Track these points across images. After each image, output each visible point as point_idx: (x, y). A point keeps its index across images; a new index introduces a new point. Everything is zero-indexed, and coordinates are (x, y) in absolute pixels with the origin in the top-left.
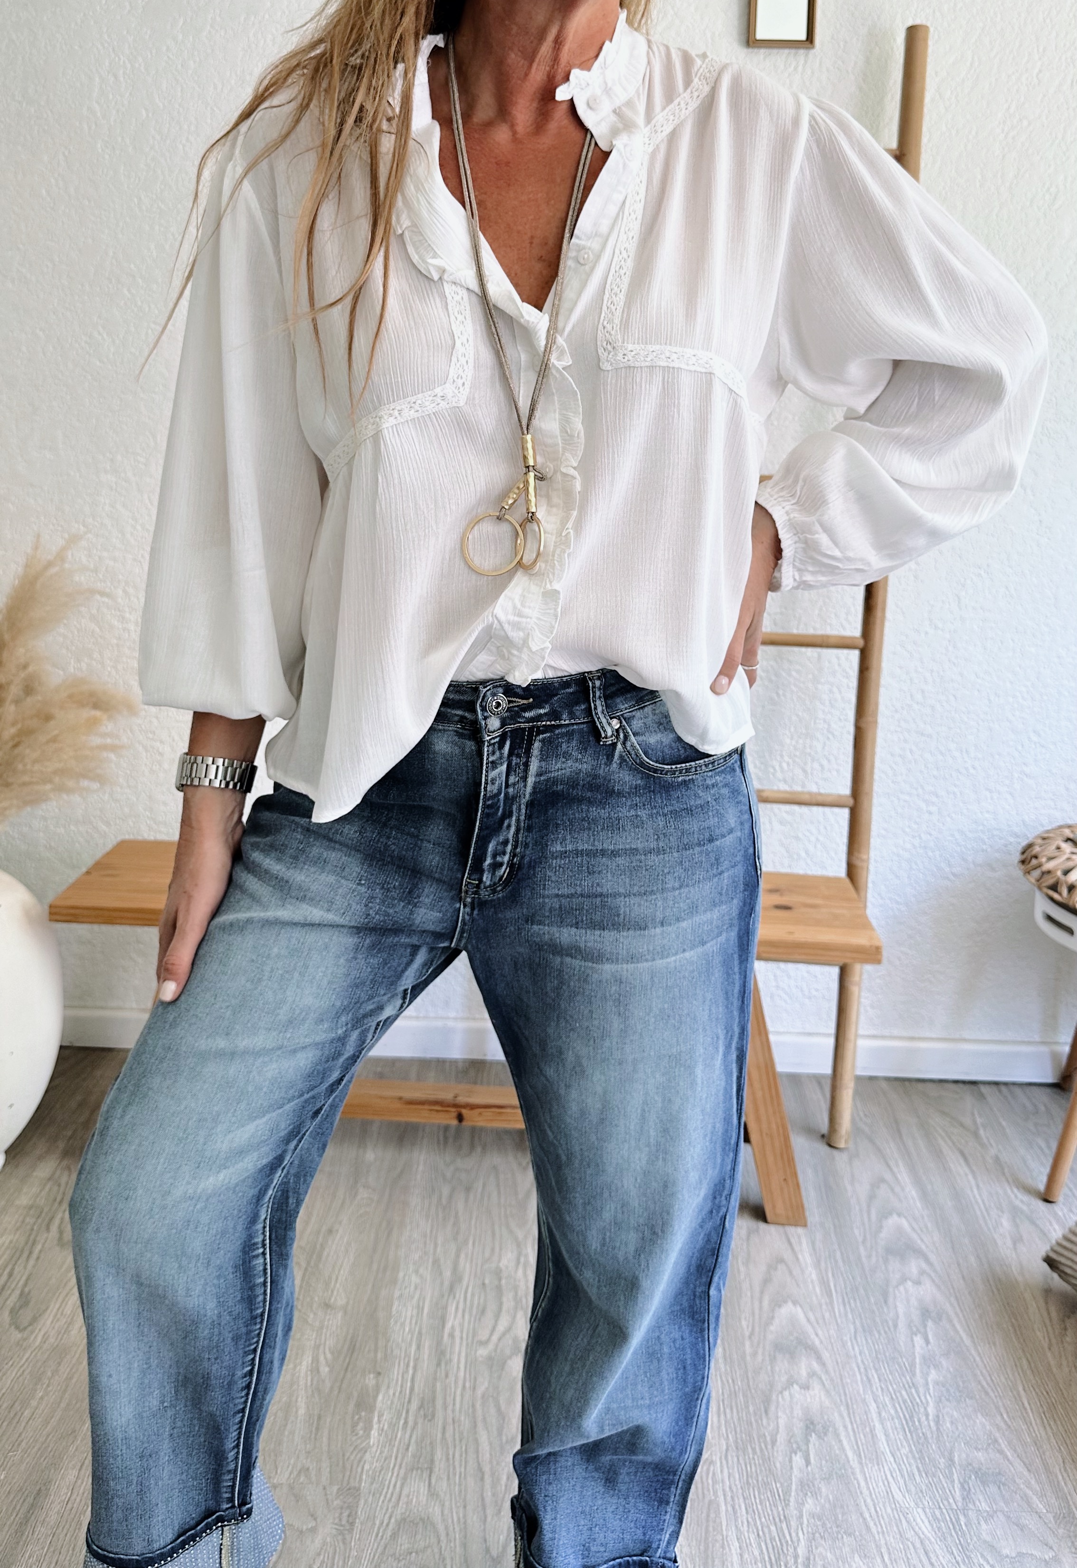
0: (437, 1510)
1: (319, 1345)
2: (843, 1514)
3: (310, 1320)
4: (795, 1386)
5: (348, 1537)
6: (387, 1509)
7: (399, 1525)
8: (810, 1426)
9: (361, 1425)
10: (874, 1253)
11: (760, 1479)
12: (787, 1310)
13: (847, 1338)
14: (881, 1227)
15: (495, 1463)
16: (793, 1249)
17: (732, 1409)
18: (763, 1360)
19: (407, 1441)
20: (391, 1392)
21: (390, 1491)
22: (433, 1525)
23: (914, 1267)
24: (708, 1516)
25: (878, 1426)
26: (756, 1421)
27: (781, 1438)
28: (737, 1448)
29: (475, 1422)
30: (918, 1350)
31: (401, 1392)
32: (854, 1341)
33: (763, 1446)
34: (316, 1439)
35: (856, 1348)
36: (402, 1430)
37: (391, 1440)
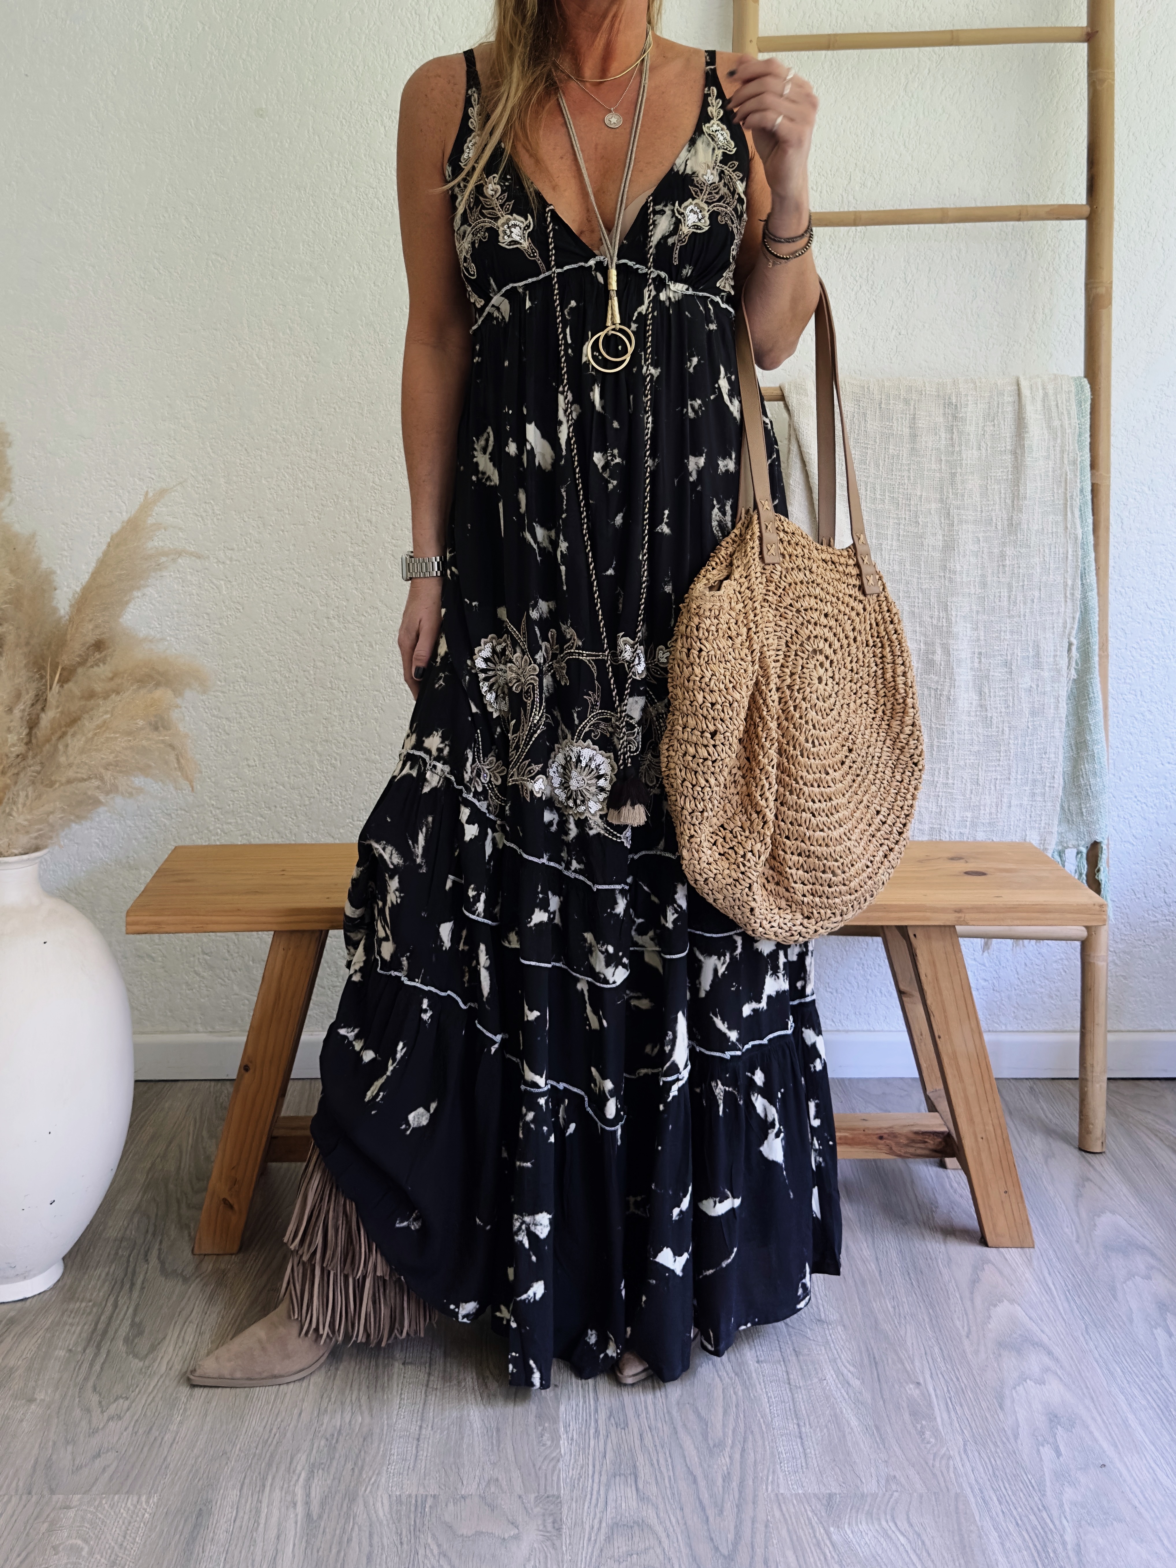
0: (652, 1514)
2: (1109, 1502)
4: (1028, 1381)
5: (557, 1543)
6: (595, 1514)
7: (612, 1529)
8: (1054, 1419)
9: (547, 1435)
10: (1091, 1251)
11: (1008, 1471)
12: (1002, 1310)
13: (1078, 1335)
14: (1095, 1226)
15: (705, 1466)
17: (961, 1406)
18: (987, 1358)
19: (602, 1449)
20: (574, 1402)
21: (594, 1497)
22: (650, 1527)
23: (1140, 1262)
24: (957, 1508)
25: (1130, 1417)
26: (992, 1416)
27: (1023, 1432)
28: (976, 1443)
29: (674, 1428)
30: (1160, 1343)
31: (585, 1402)
32: (1087, 1338)
33: (1004, 1439)
34: (499, 1451)
35: (1091, 1344)
36: (594, 1438)
37: (584, 1449)
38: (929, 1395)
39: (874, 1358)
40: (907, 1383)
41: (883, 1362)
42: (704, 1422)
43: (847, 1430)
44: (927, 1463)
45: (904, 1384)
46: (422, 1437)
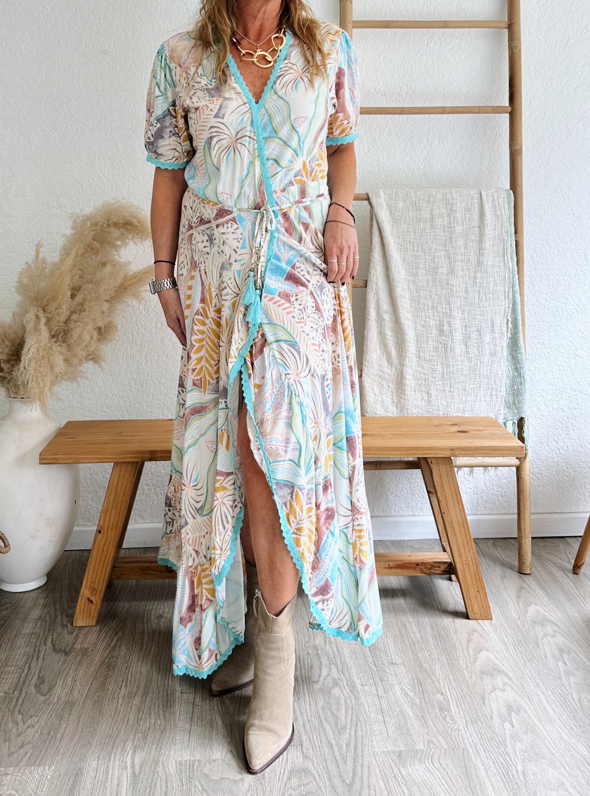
0: (310, 765)
2: (538, 749)
4: (497, 690)
5: (263, 782)
6: (282, 766)
7: (291, 773)
8: (510, 709)
10: (526, 624)
12: (483, 654)
13: (521, 666)
14: (528, 611)
16: (480, 624)
17: (464, 704)
18: (476, 679)
22: (309, 771)
24: (464, 755)
25: (548, 706)
26: (480, 708)
27: (495, 715)
28: (472, 722)
30: (561, 668)
32: (525, 667)
33: (486, 720)
35: (527, 670)
38: (448, 699)
39: (420, 681)
40: (437, 693)
41: (425, 683)
42: (336, 717)
43: (408, 718)
44: (448, 733)
46: (192, 730)
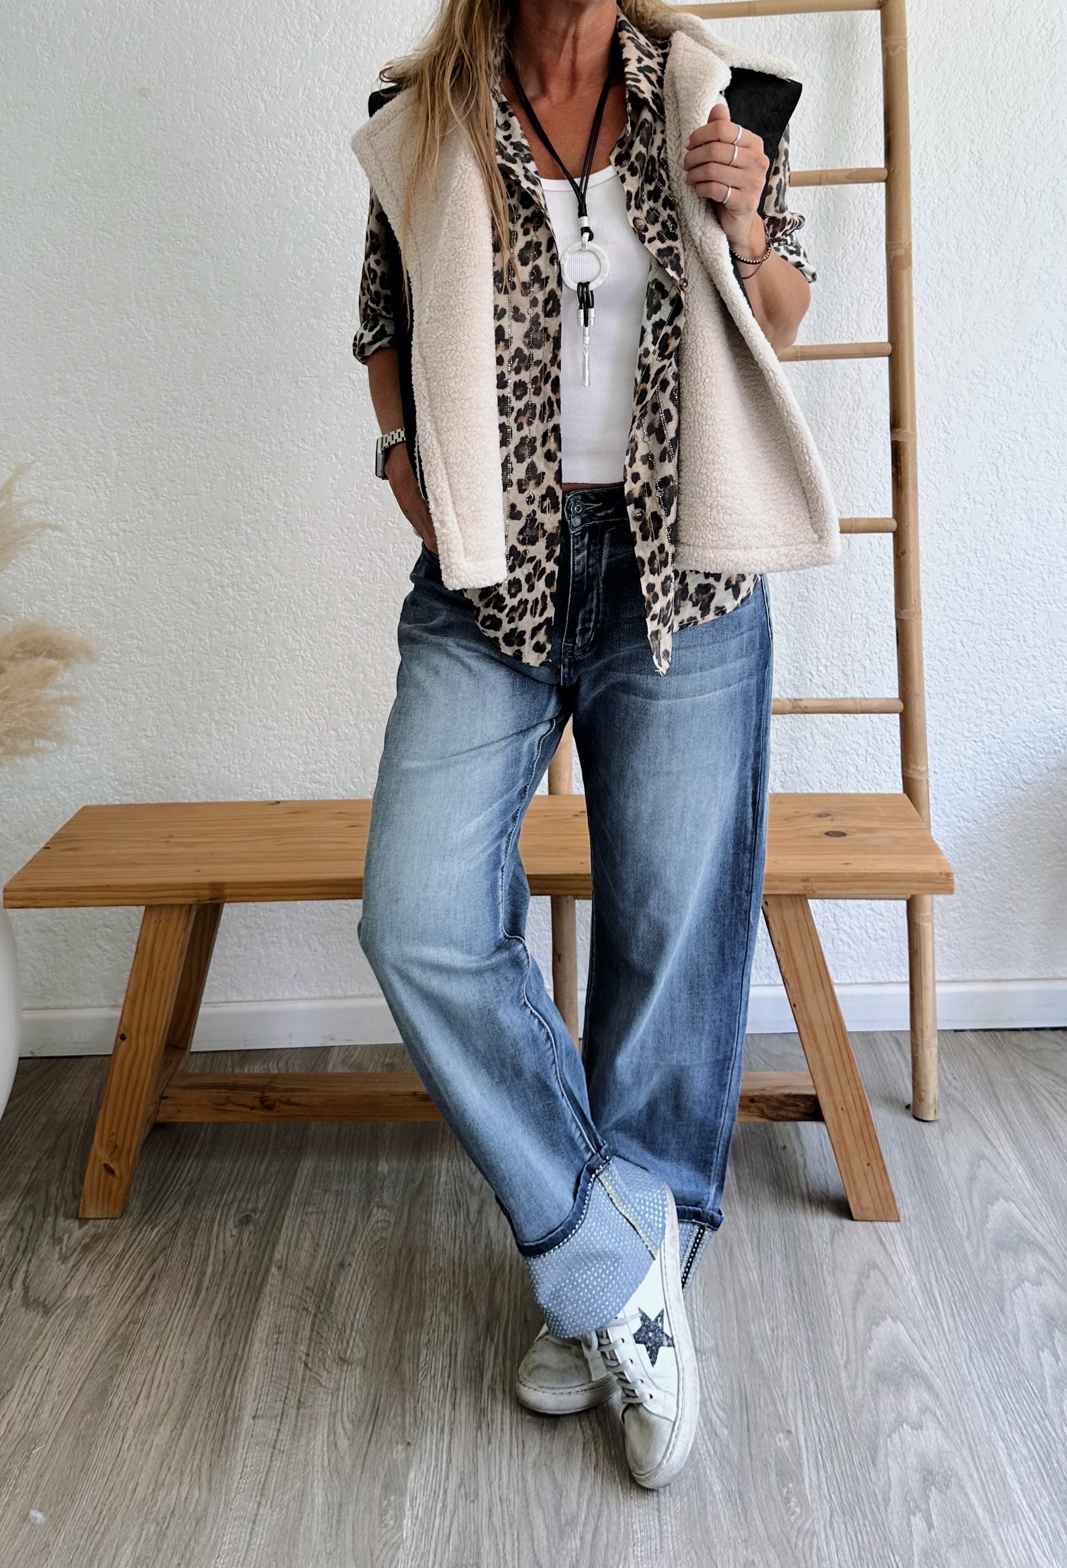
1: (336, 1412)
3: (323, 1381)
4: (905, 1425)
8: (928, 1477)
9: (390, 1512)
10: (982, 1250)
12: (887, 1328)
13: (960, 1360)
14: (987, 1216)
16: (886, 1250)
17: (832, 1462)
18: (864, 1395)
19: (446, 1530)
20: (424, 1466)
23: (1031, 1263)
25: (1009, 1472)
26: (864, 1476)
27: (895, 1495)
28: (843, 1513)
29: (527, 1500)
30: (1046, 1369)
31: (436, 1466)
32: (970, 1364)
33: (874, 1506)
34: (337, 1535)
36: (440, 1514)
37: (428, 1530)
38: (800, 1448)
39: (746, 1399)
40: (777, 1432)
41: (755, 1403)
44: (789, 1542)
45: (775, 1433)
46: (259, 1518)
